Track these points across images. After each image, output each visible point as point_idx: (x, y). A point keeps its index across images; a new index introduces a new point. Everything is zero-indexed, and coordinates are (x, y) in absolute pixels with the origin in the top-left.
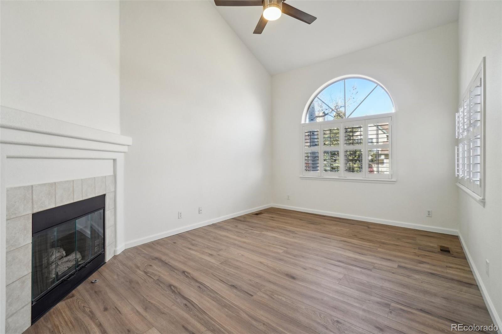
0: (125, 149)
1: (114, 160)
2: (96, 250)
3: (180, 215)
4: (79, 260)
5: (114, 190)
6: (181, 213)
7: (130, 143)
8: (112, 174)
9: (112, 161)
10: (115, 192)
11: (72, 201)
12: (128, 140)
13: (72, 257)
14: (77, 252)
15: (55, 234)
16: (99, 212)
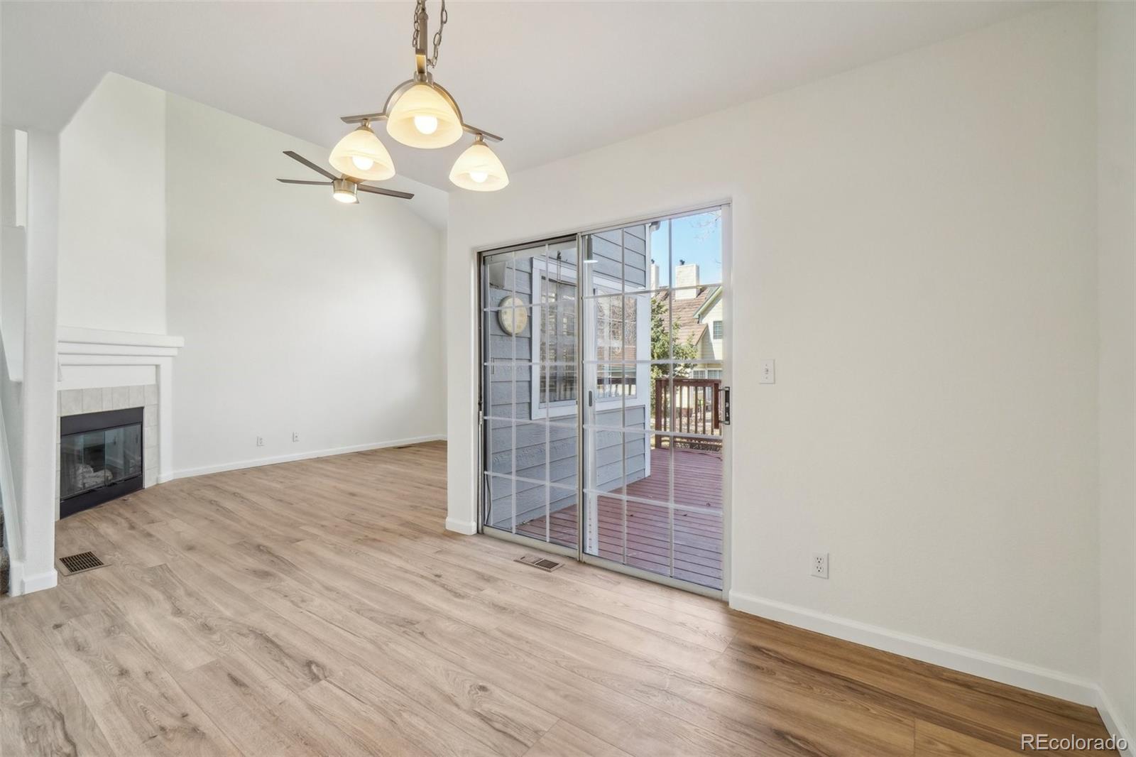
0: (174, 352)
1: (157, 366)
2: (131, 472)
3: (260, 442)
4: (109, 478)
5: (156, 403)
6: (261, 439)
7: (181, 344)
8: (154, 382)
9: (154, 367)
10: (158, 405)
11: (100, 410)
12: (179, 341)
13: (101, 473)
14: (107, 470)
15: (81, 442)
16: (135, 427)
